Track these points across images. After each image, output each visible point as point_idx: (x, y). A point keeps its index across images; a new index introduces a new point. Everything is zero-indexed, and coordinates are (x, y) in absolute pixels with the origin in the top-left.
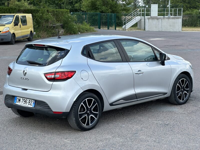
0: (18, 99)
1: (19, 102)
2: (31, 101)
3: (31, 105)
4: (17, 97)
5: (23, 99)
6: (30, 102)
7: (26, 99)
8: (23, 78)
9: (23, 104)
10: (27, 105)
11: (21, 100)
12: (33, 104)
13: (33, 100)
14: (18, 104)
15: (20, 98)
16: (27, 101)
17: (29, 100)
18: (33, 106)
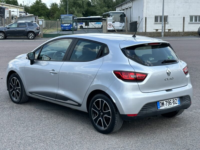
0: (161, 103)
1: (163, 106)
2: (175, 99)
3: (176, 104)
4: (160, 102)
5: (166, 101)
6: (174, 102)
7: (169, 100)
8: (168, 79)
9: (167, 106)
10: (172, 105)
11: (165, 103)
12: (178, 101)
13: (177, 98)
14: (162, 108)
15: (163, 101)
16: (170, 102)
17: (173, 100)
18: (178, 104)
